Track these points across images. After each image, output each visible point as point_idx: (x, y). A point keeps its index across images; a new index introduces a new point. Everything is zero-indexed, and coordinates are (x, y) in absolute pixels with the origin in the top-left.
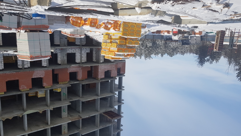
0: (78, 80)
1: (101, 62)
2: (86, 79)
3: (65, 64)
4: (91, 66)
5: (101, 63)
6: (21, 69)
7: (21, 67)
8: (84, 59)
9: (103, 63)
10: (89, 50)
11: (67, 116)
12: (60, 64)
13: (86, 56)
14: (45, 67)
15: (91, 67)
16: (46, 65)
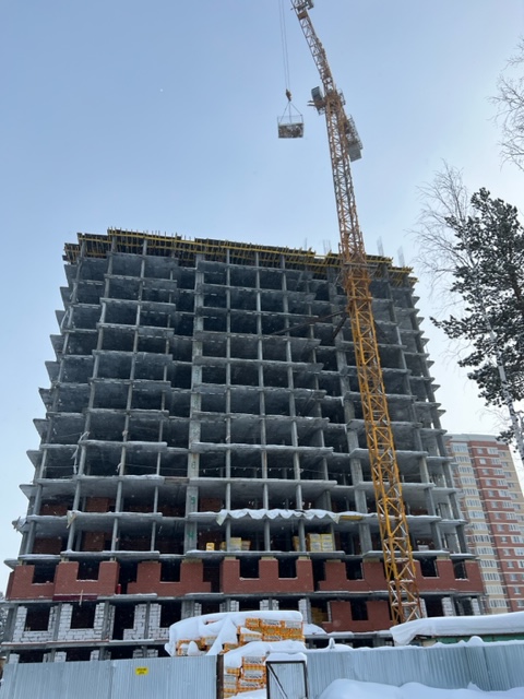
0: (161, 561)
1: (102, 605)
2: (141, 561)
3: (186, 601)
4: (125, 593)
5: (103, 601)
6: (274, 598)
7: (274, 601)
8: (139, 612)
9: (99, 602)
10: (125, 635)
11: (188, 488)
12: (196, 601)
13: (135, 621)
14: (233, 599)
15: (124, 591)
16: (233, 602)
